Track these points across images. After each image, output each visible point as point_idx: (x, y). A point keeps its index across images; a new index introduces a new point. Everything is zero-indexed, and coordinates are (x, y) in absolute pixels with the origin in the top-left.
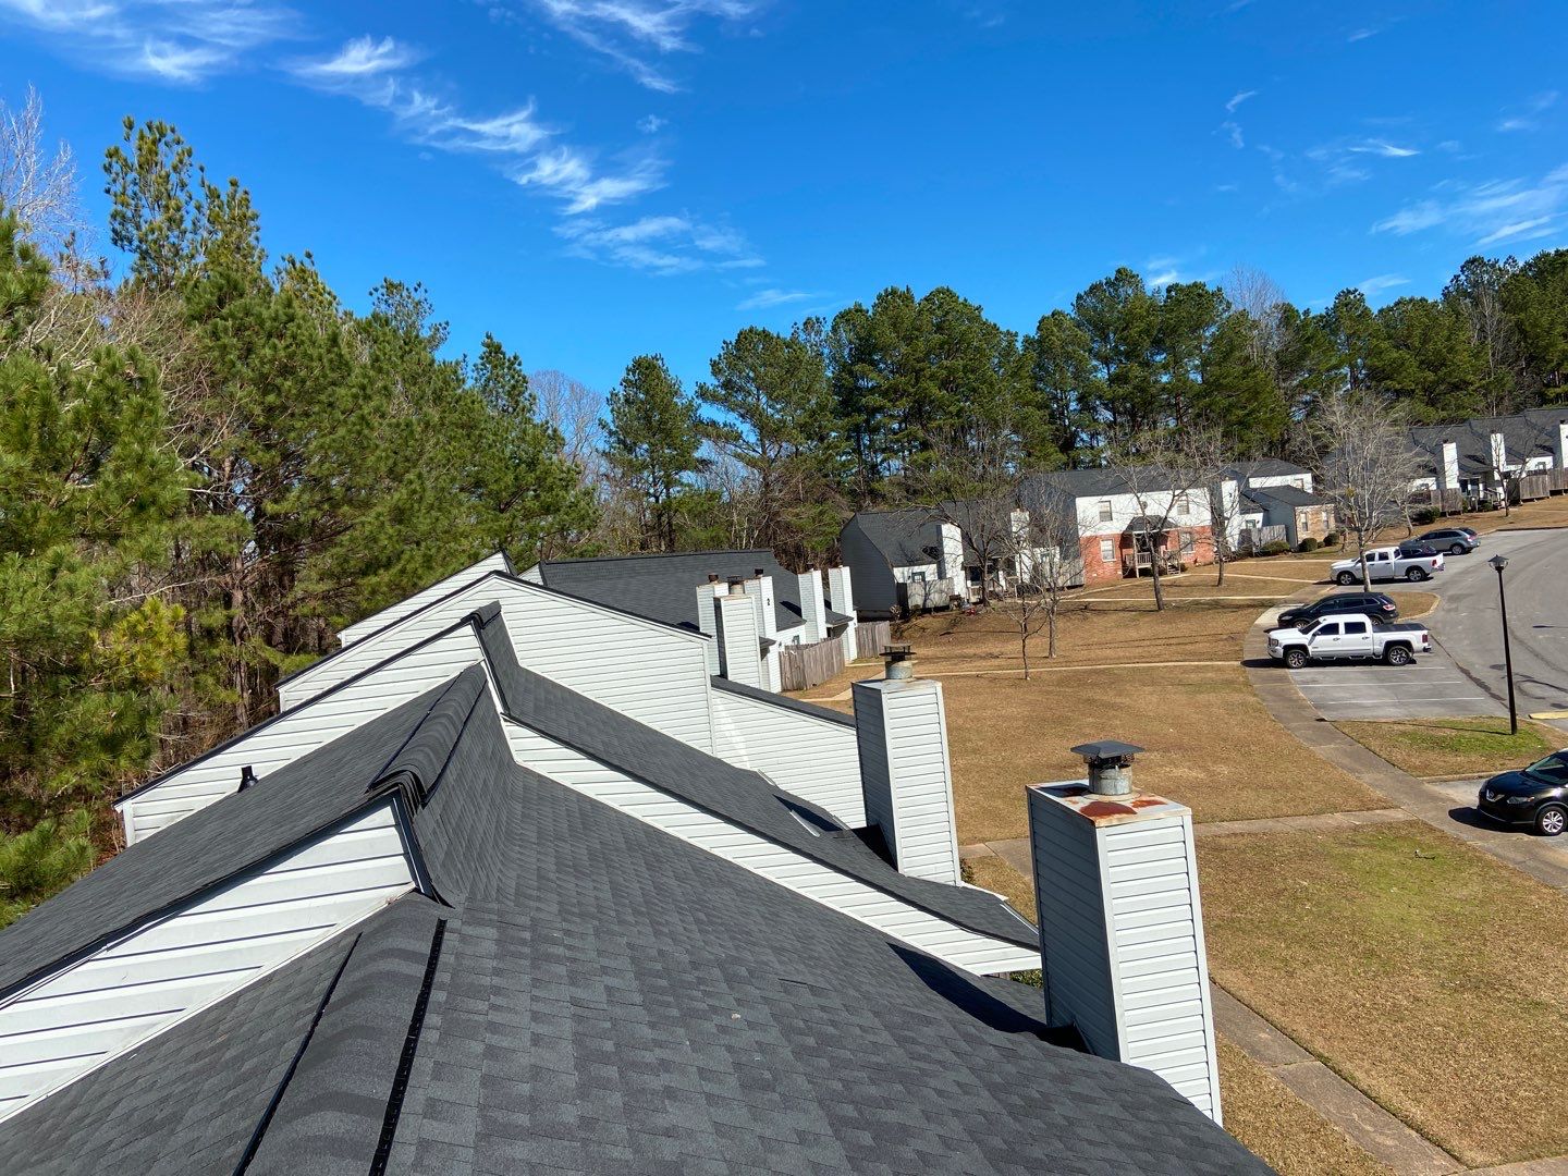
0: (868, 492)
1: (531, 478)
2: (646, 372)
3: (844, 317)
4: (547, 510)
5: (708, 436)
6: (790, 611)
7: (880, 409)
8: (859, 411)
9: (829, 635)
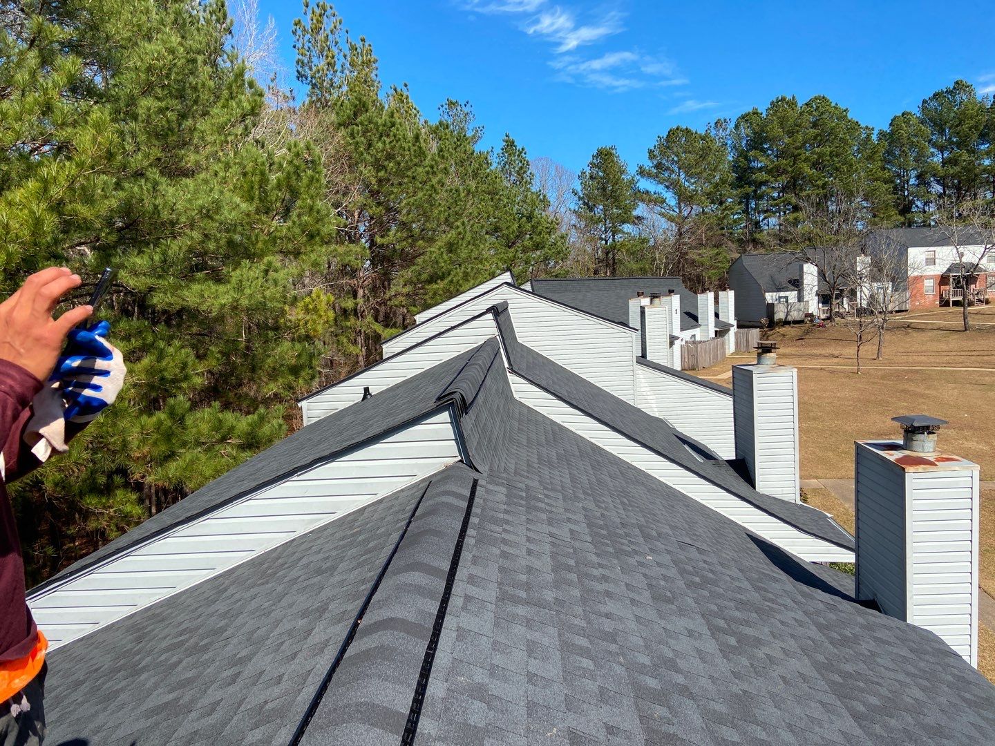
0: (752, 240)
1: (528, 226)
2: (605, 158)
3: (745, 118)
4: (537, 246)
5: (643, 200)
6: (690, 318)
7: (765, 183)
8: (750, 184)
9: (716, 336)
